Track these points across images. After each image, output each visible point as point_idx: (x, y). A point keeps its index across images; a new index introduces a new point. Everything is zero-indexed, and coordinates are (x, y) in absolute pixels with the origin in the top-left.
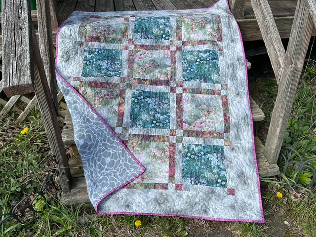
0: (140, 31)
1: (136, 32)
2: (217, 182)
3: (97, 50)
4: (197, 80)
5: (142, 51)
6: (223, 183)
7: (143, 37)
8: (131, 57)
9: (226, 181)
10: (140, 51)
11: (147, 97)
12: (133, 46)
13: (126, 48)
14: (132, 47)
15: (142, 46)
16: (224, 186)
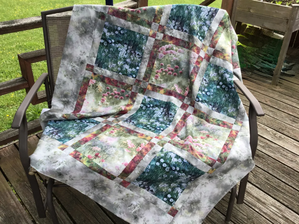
0: (176, 18)
1: (171, 18)
2: (166, 196)
3: (119, 29)
4: (210, 106)
5: (171, 44)
6: (171, 200)
7: (176, 27)
8: (156, 49)
9: (175, 200)
10: (168, 44)
11: (156, 106)
12: (162, 35)
13: (154, 36)
14: (160, 36)
15: (171, 38)
16: (171, 204)
